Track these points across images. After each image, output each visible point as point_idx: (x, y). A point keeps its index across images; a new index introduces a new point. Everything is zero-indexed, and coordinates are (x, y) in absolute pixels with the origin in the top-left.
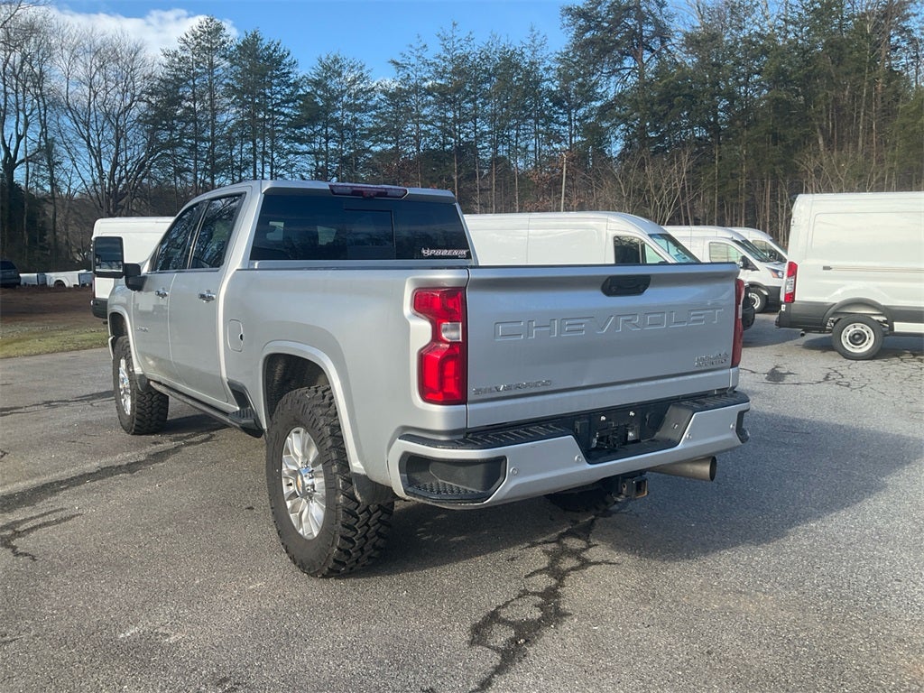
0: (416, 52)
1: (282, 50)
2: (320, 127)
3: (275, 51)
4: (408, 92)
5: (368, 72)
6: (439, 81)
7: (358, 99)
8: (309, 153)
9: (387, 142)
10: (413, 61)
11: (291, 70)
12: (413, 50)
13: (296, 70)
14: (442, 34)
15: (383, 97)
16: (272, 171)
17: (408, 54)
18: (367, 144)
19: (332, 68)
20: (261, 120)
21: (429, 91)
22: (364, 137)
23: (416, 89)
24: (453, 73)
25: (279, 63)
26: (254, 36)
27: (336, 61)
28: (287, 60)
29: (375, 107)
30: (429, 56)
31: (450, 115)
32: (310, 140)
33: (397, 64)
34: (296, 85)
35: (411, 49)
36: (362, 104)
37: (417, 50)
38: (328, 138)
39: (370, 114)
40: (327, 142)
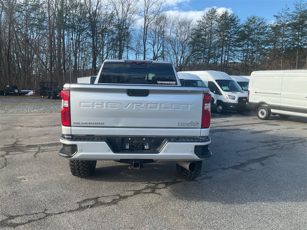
0: (284, 11)
1: (235, 16)
2: (246, 42)
3: (233, 17)
4: (281, 26)
5: (265, 20)
6: (294, 21)
7: (261, 30)
8: (241, 50)
9: (271, 45)
10: (283, 14)
11: (238, 23)
12: (283, 11)
13: (239, 22)
14: (296, 3)
15: (270, 29)
16: (228, 57)
17: (281, 12)
18: (263, 46)
19: (252, 20)
20: (226, 40)
21: (289, 25)
22: (262, 44)
23: (283, 25)
24: (300, 17)
25: (234, 20)
26: (226, 13)
27: (254, 18)
28: (236, 19)
29: (267, 33)
30: (290, 12)
31: (297, 33)
32: (242, 46)
33: (277, 17)
34: (239, 28)
35: (282, 10)
36: (262, 32)
37: (285, 10)
38: (248, 45)
39: (264, 35)
40: (248, 46)
